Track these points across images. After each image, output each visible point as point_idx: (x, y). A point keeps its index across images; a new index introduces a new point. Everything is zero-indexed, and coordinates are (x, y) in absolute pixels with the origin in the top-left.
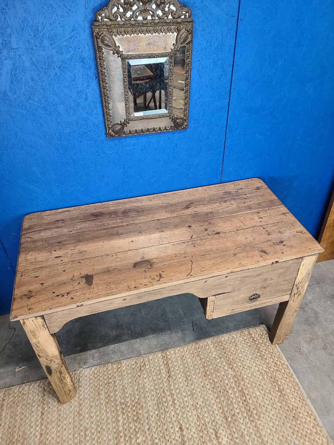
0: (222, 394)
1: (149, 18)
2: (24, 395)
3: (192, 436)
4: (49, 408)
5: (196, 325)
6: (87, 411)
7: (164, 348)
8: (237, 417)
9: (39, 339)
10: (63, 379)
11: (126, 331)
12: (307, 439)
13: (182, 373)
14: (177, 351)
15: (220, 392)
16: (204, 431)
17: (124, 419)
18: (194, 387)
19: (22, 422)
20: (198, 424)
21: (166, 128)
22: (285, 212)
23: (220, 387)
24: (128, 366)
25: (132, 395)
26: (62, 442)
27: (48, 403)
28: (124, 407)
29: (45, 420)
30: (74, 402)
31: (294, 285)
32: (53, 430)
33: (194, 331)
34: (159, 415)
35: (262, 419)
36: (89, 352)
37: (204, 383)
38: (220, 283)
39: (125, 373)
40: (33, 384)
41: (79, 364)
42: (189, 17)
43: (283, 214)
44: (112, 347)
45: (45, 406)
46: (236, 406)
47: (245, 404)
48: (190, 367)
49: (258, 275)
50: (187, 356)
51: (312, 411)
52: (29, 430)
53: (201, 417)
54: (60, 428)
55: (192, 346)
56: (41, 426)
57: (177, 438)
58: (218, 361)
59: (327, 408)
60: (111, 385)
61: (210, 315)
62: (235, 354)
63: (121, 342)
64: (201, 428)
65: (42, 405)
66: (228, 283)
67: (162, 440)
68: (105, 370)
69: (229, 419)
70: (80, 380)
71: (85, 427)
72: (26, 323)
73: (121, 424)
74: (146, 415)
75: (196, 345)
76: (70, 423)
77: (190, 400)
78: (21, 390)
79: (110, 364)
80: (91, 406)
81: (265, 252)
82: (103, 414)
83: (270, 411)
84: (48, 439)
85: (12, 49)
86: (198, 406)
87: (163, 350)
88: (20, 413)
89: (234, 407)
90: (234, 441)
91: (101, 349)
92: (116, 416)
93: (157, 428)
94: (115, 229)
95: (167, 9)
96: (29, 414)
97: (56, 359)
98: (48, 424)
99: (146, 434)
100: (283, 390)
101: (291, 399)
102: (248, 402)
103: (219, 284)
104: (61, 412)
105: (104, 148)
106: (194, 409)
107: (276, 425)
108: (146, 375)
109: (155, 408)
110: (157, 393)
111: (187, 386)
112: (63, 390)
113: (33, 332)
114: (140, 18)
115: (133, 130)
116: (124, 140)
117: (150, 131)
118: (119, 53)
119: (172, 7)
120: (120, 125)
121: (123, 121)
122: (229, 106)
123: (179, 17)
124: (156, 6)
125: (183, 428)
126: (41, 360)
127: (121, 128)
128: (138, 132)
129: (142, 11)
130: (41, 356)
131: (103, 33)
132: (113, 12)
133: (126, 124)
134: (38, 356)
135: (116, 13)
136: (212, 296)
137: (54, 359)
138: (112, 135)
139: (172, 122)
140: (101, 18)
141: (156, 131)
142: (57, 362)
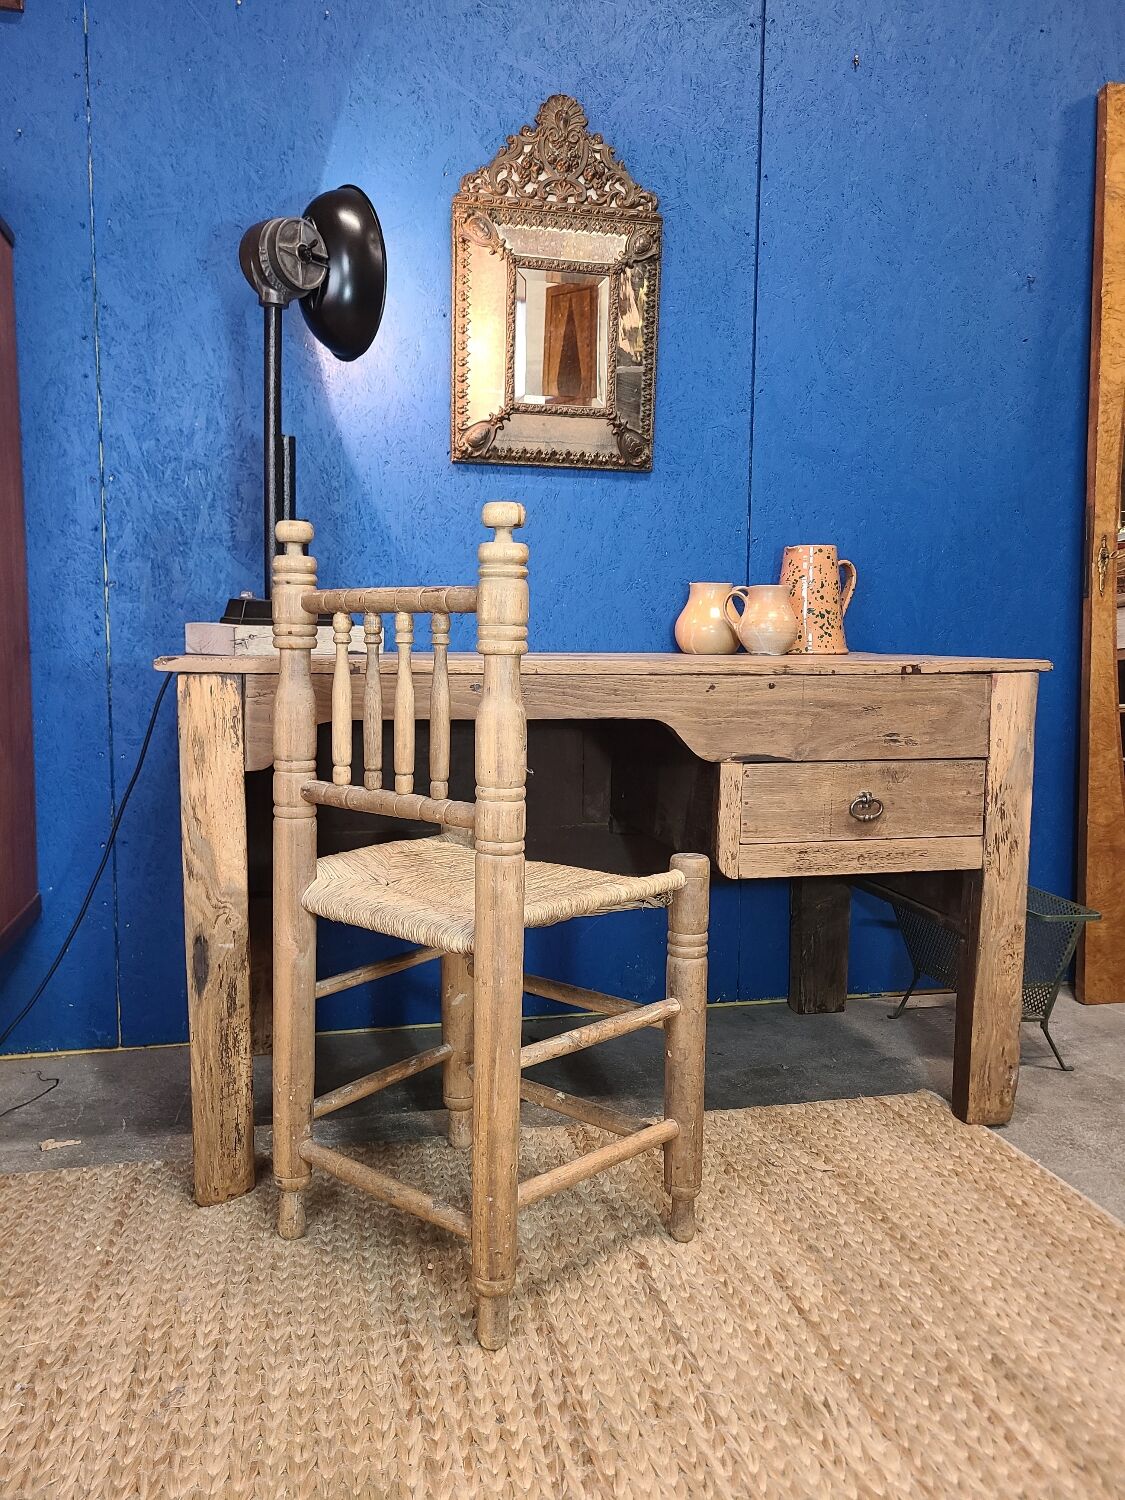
0: (793, 1207)
1: (571, 200)
2: (60, 1189)
4: (148, 1213)
8: (857, 1250)
15: (787, 1202)
17: (424, 1242)
19: (38, 1239)
21: (597, 456)
23: (785, 1193)
26: (183, 1278)
27: (143, 1205)
29: (127, 1236)
30: (242, 1205)
31: (986, 793)
32: (152, 1256)
35: (955, 1257)
38: (753, 708)
40: (97, 1170)
42: (655, 209)
45: (132, 1210)
47: (885, 1226)
52: (62, 1253)
54: (179, 1253)
56: (109, 1246)
57: (625, 1282)
65: (119, 1208)
66: (781, 718)
72: (192, 696)
76: (220, 1243)
83: (983, 1244)
84: (128, 1273)
87: (571, 1124)
88: (38, 1221)
89: (841, 1231)
90: (852, 1296)
95: (607, 188)
96: (71, 1223)
97: (236, 907)
98: (136, 1243)
100: (1025, 1204)
101: (1058, 1224)
103: (752, 713)
104: (190, 1222)
105: (441, 490)
107: (1015, 1271)
112: (217, 1110)
113: (198, 742)
114: (552, 198)
115: (518, 447)
116: (492, 475)
117: (558, 460)
118: (504, 250)
119: (617, 185)
120: (489, 422)
121: (496, 412)
122: (752, 434)
123: (633, 206)
124: (586, 180)
125: (650, 1263)
126: (192, 890)
127: (488, 432)
128: (528, 455)
129: (558, 183)
130: (195, 872)
131: (473, 214)
132: (499, 179)
133: (501, 419)
134: (185, 872)
135: (505, 182)
136: (734, 759)
137: (228, 905)
138: (465, 452)
139: (614, 439)
140: (474, 187)
141: (572, 461)
142: (233, 926)
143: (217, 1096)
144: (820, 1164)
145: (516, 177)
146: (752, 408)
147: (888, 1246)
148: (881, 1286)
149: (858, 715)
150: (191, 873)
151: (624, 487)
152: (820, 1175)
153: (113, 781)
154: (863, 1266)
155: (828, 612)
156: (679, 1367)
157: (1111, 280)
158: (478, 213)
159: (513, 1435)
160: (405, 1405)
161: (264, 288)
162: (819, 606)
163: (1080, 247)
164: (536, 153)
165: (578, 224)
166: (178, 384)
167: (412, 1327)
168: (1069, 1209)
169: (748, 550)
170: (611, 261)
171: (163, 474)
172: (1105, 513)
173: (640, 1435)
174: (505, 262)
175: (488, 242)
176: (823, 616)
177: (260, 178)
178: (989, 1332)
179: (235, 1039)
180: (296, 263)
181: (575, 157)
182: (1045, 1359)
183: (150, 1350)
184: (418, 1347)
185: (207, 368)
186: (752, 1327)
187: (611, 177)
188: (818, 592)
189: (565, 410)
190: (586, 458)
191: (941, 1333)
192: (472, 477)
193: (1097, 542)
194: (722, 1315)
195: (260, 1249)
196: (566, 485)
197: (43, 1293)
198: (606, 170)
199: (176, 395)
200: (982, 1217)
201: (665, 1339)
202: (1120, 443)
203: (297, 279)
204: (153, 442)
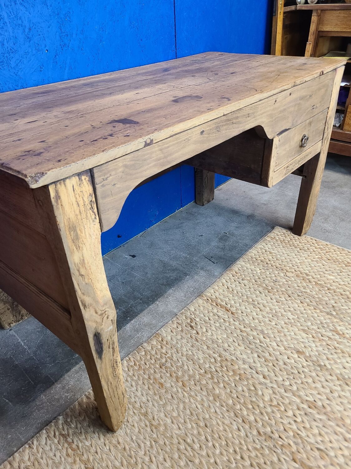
0: (303, 297)
3: (317, 351)
5: (212, 257)
6: (162, 415)
7: (199, 292)
8: (338, 307)
9: (85, 251)
10: (115, 366)
13: (243, 303)
14: (216, 288)
15: (299, 296)
16: (323, 338)
17: (224, 389)
18: (270, 308)
20: (311, 336)
23: (294, 292)
24: (172, 332)
25: (206, 357)
28: (209, 376)
30: (132, 418)
33: (215, 263)
34: (261, 356)
37: (276, 298)
38: (285, 107)
39: (175, 341)
48: (246, 293)
49: (310, 96)
50: (231, 286)
53: (306, 328)
55: (228, 276)
57: (305, 364)
58: (268, 273)
60: (168, 365)
61: (271, 178)
62: (277, 260)
63: (137, 316)
64: (319, 338)
66: (291, 109)
67: (292, 378)
68: (143, 353)
69: (334, 313)
71: (178, 435)
72: (61, 198)
73: (225, 397)
74: (246, 366)
75: (231, 272)
76: (151, 447)
77: (279, 321)
78: (16, 465)
79: (145, 344)
80: (164, 405)
82: (190, 402)
86: (293, 321)
87: (199, 296)
92: (210, 393)
93: (273, 370)
97: (110, 307)
99: (268, 385)
106: (292, 327)
108: (204, 328)
109: (249, 352)
110: (235, 337)
111: (261, 310)
113: (73, 228)
125: (300, 350)
130: (86, 305)
134: (82, 308)
136: (277, 135)
137: (107, 310)
142: (111, 318)
147: (343, 300)
149: (308, 100)
179: (116, 362)
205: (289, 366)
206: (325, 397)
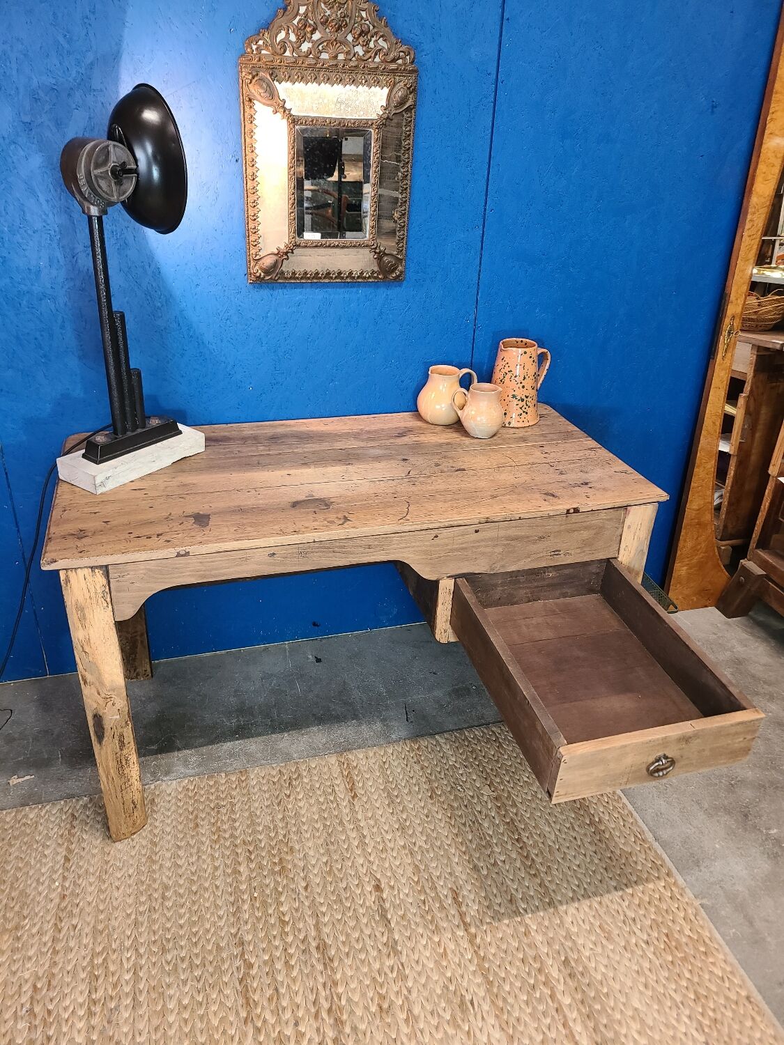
0: (468, 829)
1: (341, 57)
2: (27, 826)
3: (402, 900)
4: (84, 849)
5: (413, 710)
6: (168, 855)
7: (344, 748)
8: (501, 868)
9: (91, 632)
10: (124, 763)
11: (259, 719)
12: (653, 910)
13: (381, 792)
14: (371, 754)
15: (464, 824)
16: (428, 891)
17: (252, 871)
18: (407, 815)
19: (19, 875)
20: (416, 880)
21: (362, 273)
22: (594, 447)
23: (464, 816)
24: (263, 778)
25: (270, 828)
26: (110, 909)
27: (80, 840)
28: (251, 849)
29: (73, 871)
30: (141, 840)
32: (90, 889)
33: (410, 721)
34: (329, 863)
35: (555, 873)
36: (176, 753)
37: (430, 810)
38: (463, 546)
39: (256, 790)
40: (48, 807)
41: (154, 774)
42: (412, 62)
43: (591, 449)
44: (228, 746)
45: (74, 845)
46: (497, 850)
47: (518, 845)
48: (399, 781)
49: (541, 538)
50: (392, 762)
51: (663, 860)
52: (36, 888)
53: (422, 867)
54: (106, 885)
55: (404, 747)
56: (63, 881)
57: (368, 904)
58: (461, 772)
59: (694, 857)
60: (223, 811)
61: (443, 631)
62: (497, 761)
63: (249, 738)
64: (423, 887)
65: (66, 844)
66: (482, 549)
67: (335, 907)
68: (211, 783)
69: (484, 872)
70: (156, 801)
71: (162, 883)
72: (71, 582)
73: (243, 879)
74: (301, 864)
75: (413, 745)
76: (130, 876)
77: (398, 838)
78: (19, 817)
79: (223, 775)
80: (179, 847)
81: (553, 496)
82: (204, 861)
83: (572, 859)
84: (77, 906)
85: (91, 90)
86: (416, 849)
87: (341, 753)
88: (17, 857)
89: (492, 852)
90: (494, 910)
91: (204, 749)
92: (233, 865)
93: (324, 887)
94: (254, 458)
95: (372, 45)
96: (38, 859)
97: (118, 695)
98: (79, 877)
99: (300, 896)
100: (600, 821)
101: (616, 839)
102: (524, 842)
103: (463, 549)
104: (110, 856)
105: (241, 304)
106: (406, 855)
107: (586, 883)
108: (302, 794)
109: (322, 851)
110: (325, 826)
111: (392, 813)
112: (120, 797)
113: (80, 609)
114: (324, 56)
115: (300, 269)
116: (280, 290)
117: (332, 278)
118: (284, 111)
119: (381, 42)
120: (277, 254)
121: (282, 247)
122: (482, 245)
123: (394, 61)
124: (354, 38)
125: (383, 886)
126: (87, 691)
127: (276, 262)
128: (309, 276)
129: (330, 42)
130: (88, 681)
131: (257, 75)
132: (278, 40)
133: (286, 253)
134: (81, 682)
135: (283, 42)
136: (449, 577)
137: (113, 696)
138: (259, 277)
139: (375, 261)
140: (257, 49)
141: (343, 278)
142: (118, 706)
143: (119, 789)
144: (486, 791)
145: (293, 38)
146: (484, 223)
147: (518, 864)
148: (511, 901)
149: (535, 542)
150: (85, 682)
151: (383, 293)
152: (485, 798)
153: (17, 524)
154: (502, 884)
155: (527, 397)
156: (395, 974)
157: (777, 108)
158: (261, 74)
159: (303, 1035)
160: (243, 1014)
161: (86, 204)
162: (520, 393)
163: (758, 72)
164: (310, 14)
165: (346, 77)
166: (22, 231)
167: (246, 947)
168: (624, 826)
169: (474, 334)
170: (374, 116)
171: (20, 304)
172: (737, 299)
173: (371, 1032)
174: (285, 121)
175: (268, 102)
176: (523, 400)
177: (68, 42)
178: (565, 938)
179: (127, 760)
180: (110, 182)
181: (344, 17)
182: (593, 960)
183: (96, 973)
184: (250, 966)
185: (43, 216)
186: (436, 939)
187: (376, 33)
188: (521, 383)
189: (337, 243)
190: (353, 275)
191: (539, 938)
192: (265, 293)
193: (727, 321)
194: (420, 930)
195: (155, 881)
196: (339, 295)
197: (28, 926)
198: (371, 27)
199: (21, 241)
200: (574, 834)
201: (388, 952)
202: (758, 245)
203: (113, 196)
204: (8, 280)
205: (346, 893)
206: (347, 951)
